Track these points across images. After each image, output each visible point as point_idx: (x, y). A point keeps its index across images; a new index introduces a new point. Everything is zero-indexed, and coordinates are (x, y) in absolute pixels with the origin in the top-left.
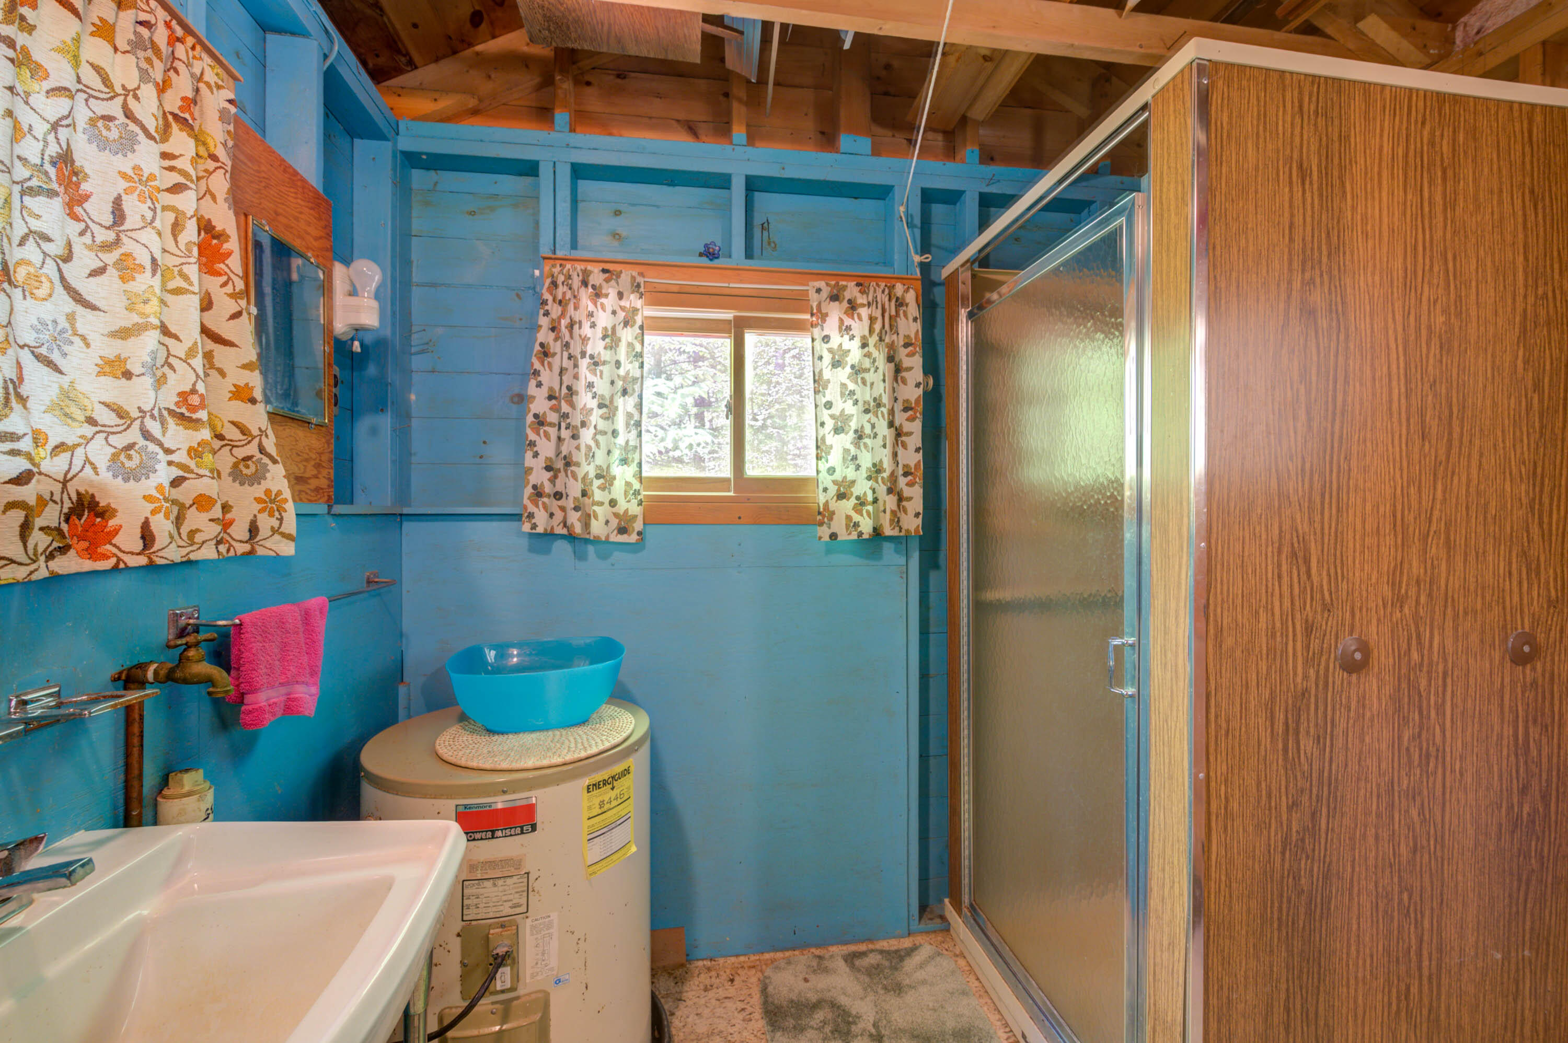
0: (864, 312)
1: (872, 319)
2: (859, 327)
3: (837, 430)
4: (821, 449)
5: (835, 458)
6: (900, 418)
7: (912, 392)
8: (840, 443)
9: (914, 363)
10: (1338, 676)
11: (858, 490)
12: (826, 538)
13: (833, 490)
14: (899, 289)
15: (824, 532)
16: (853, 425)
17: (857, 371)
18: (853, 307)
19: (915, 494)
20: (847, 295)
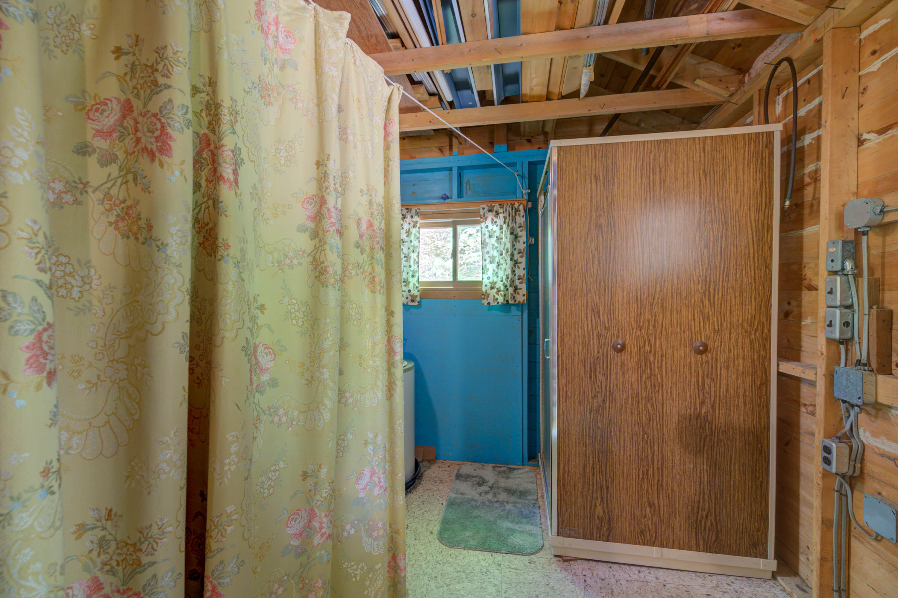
0: (501, 216)
1: (505, 218)
2: (500, 221)
3: (491, 262)
4: (484, 269)
5: (490, 273)
6: (516, 256)
7: (521, 245)
8: (491, 267)
9: (523, 234)
10: (612, 353)
11: (497, 286)
12: (486, 304)
13: (489, 286)
14: (516, 205)
15: (485, 302)
16: (497, 260)
17: (499, 239)
18: (497, 214)
19: (523, 288)
20: (495, 209)
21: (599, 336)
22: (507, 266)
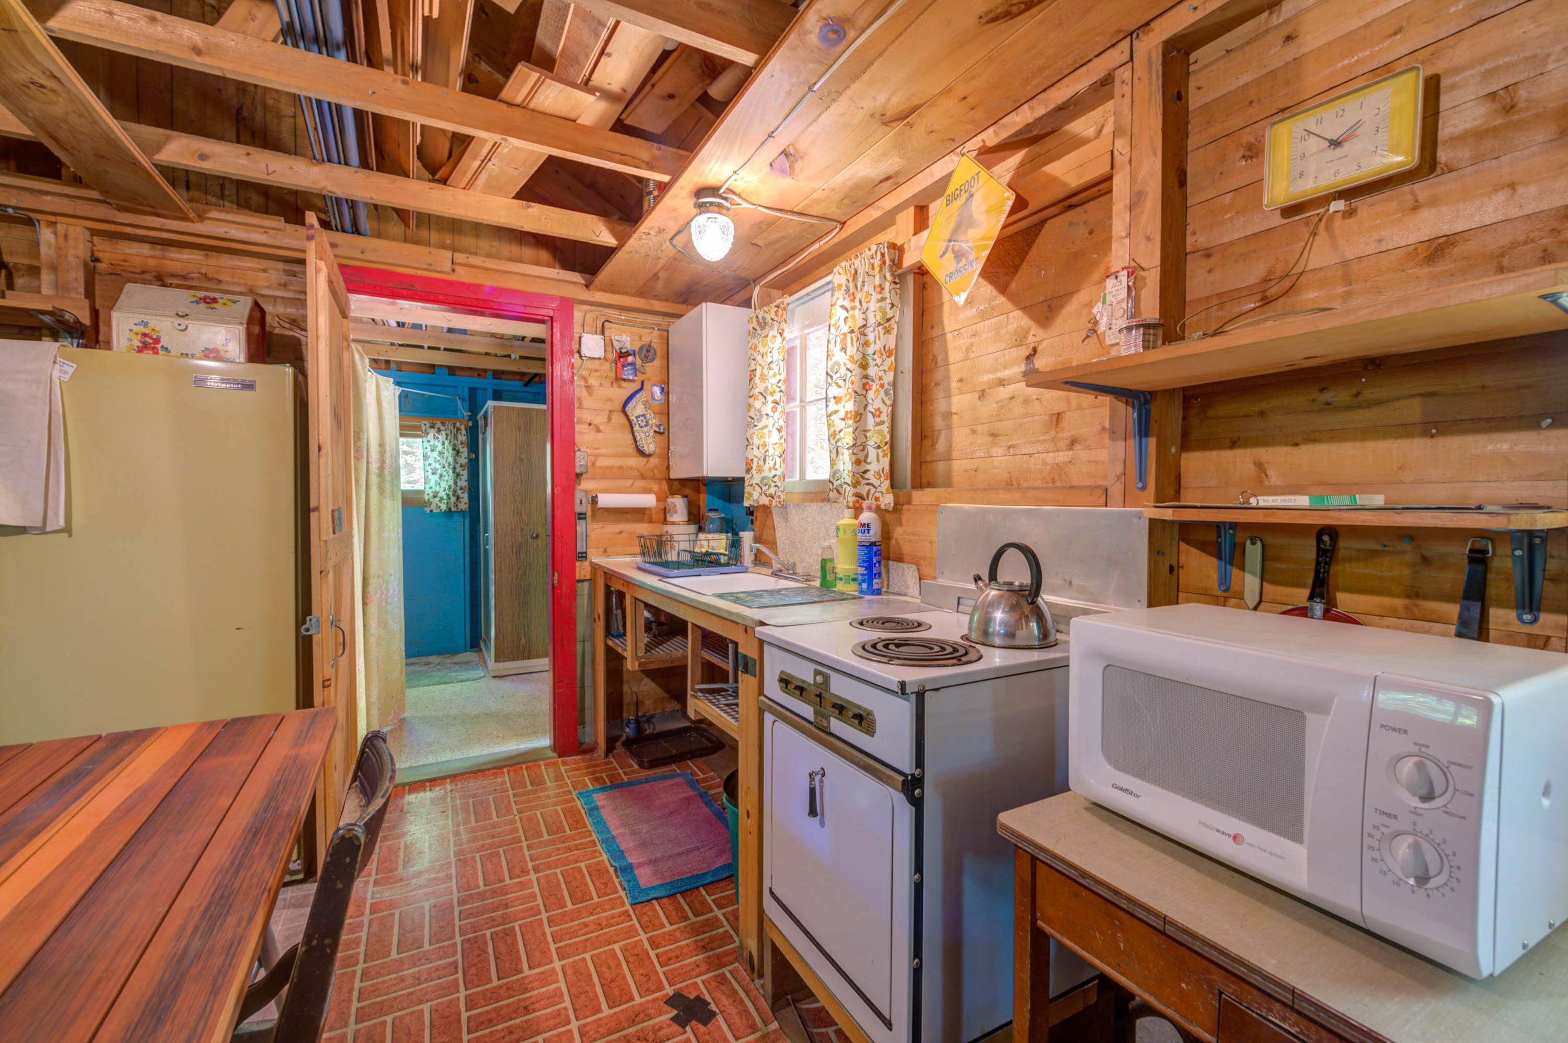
0: (443, 433)
1: (447, 435)
2: (442, 437)
3: (433, 474)
4: (427, 480)
5: (432, 483)
6: (458, 470)
7: (463, 460)
8: (434, 479)
9: (465, 451)
10: (531, 540)
11: (440, 495)
12: (428, 511)
13: (431, 495)
14: (458, 425)
15: (428, 510)
16: (439, 472)
17: (441, 453)
18: (439, 431)
19: (465, 497)
20: (437, 426)
21: (522, 529)
22: (449, 478)
